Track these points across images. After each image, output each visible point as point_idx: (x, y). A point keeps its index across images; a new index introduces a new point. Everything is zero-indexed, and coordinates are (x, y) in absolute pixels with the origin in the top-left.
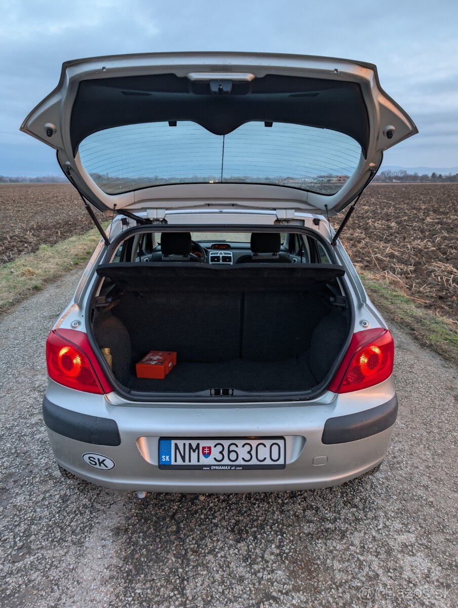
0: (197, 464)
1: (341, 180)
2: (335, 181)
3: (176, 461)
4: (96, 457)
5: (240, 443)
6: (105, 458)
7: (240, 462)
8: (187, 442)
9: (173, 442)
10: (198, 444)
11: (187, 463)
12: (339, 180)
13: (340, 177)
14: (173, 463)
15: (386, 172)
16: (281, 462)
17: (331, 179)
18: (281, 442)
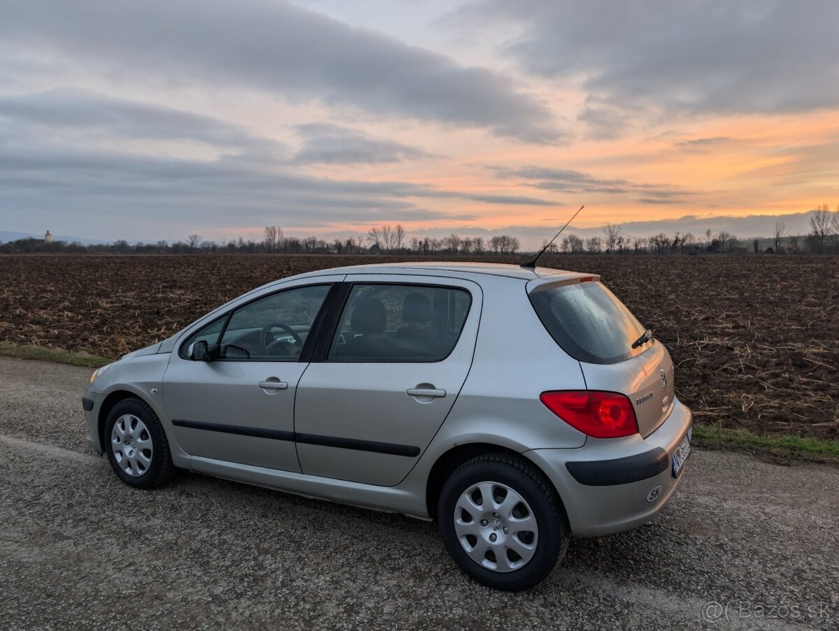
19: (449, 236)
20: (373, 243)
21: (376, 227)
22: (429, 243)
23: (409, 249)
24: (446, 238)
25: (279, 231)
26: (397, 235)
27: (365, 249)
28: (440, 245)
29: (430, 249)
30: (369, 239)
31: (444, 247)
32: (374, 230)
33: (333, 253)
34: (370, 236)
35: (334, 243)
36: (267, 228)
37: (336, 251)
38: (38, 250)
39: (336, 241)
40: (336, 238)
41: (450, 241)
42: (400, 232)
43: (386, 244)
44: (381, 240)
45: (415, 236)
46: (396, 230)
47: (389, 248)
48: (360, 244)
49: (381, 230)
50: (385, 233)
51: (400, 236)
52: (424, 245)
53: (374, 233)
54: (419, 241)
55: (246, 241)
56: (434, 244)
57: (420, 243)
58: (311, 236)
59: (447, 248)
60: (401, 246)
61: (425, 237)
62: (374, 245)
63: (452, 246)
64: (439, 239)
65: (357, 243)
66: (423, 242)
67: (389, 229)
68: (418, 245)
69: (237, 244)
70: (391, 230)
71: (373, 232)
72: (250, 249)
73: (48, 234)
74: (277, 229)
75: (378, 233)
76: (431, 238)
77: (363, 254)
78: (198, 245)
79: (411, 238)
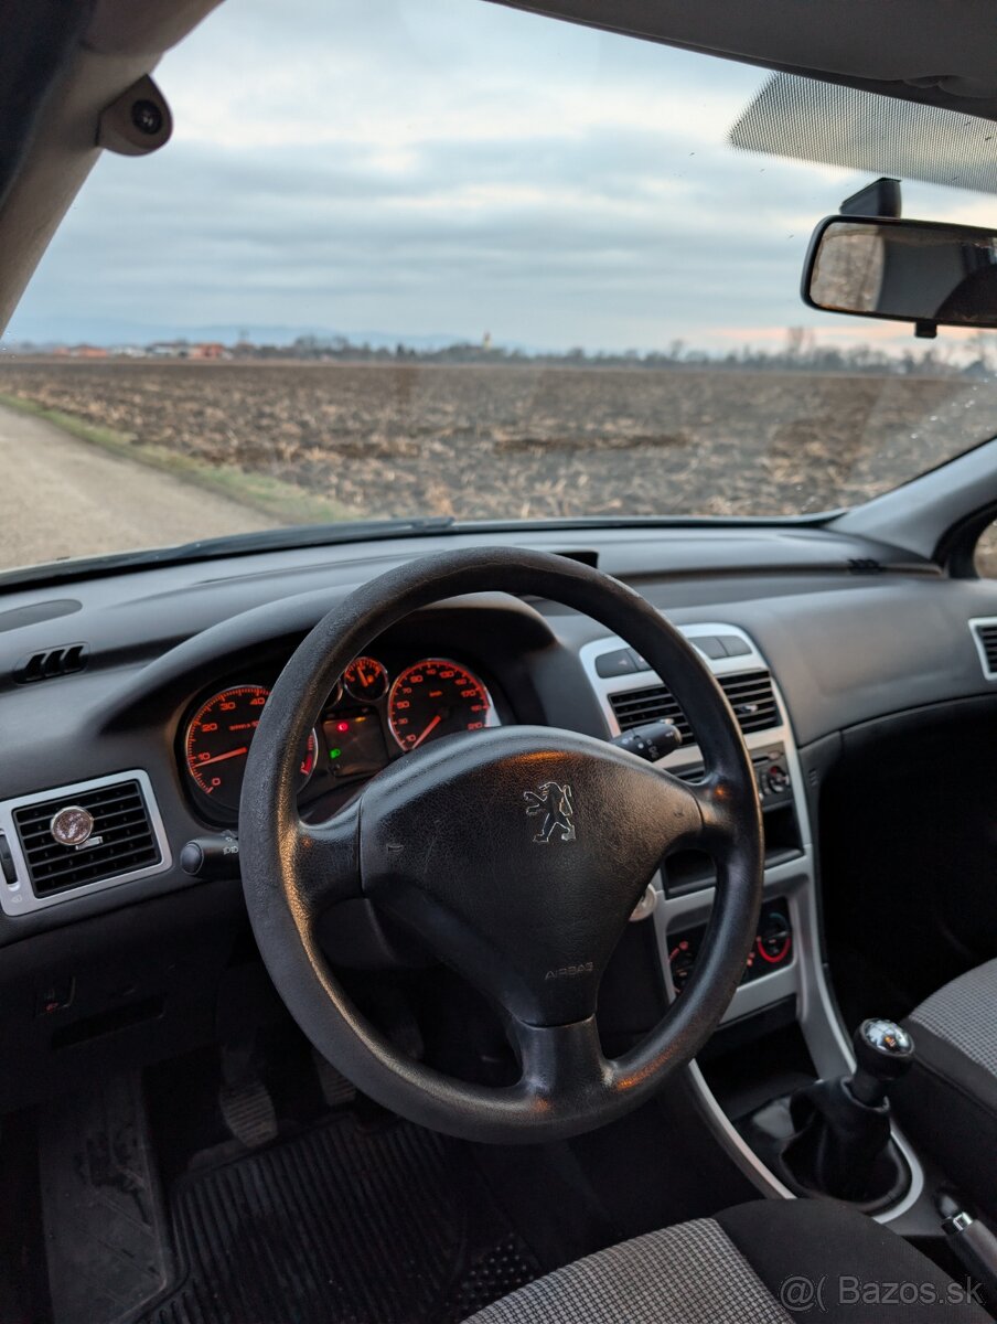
1: (210, 354)
2: (198, 357)
12: (205, 354)
13: (208, 347)
17: (188, 351)
38: (473, 360)
55: (755, 349)
69: (740, 357)
72: (759, 363)
73: (487, 338)
78: (682, 356)
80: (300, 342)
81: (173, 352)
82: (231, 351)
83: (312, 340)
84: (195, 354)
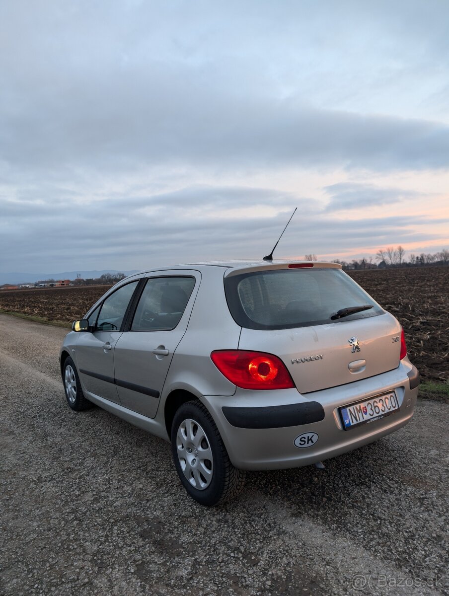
0: (364, 420)
1: (64, 284)
2: (59, 286)
3: (353, 422)
4: (306, 436)
5: (377, 400)
6: (313, 434)
7: (381, 413)
8: (354, 406)
9: (348, 409)
10: (360, 406)
11: (359, 422)
12: (62, 284)
13: (63, 282)
14: (352, 424)
15: (106, 275)
16: (397, 408)
17: (54, 284)
18: (393, 394)
19: (441, 251)
20: (381, 261)
21: (383, 249)
22: (424, 257)
23: (409, 263)
24: (438, 253)
25: (314, 257)
26: (399, 253)
27: (375, 265)
28: (433, 258)
29: (426, 262)
30: (377, 258)
31: (436, 260)
32: (381, 252)
33: (352, 269)
34: (378, 256)
35: (352, 263)
36: (306, 256)
37: (353, 268)
39: (353, 261)
40: (353, 259)
41: (441, 255)
42: (401, 251)
43: (390, 260)
44: (387, 258)
45: (413, 253)
46: (398, 250)
47: (393, 263)
48: (371, 262)
49: (387, 251)
50: (389, 252)
51: (401, 254)
52: (421, 259)
53: (381, 253)
54: (416, 256)
56: (428, 258)
57: (417, 258)
58: (335, 259)
59: (439, 260)
60: (402, 262)
61: (421, 253)
62: (382, 262)
63: (443, 259)
64: (432, 254)
65: (368, 261)
66: (420, 256)
67: (392, 250)
68: (415, 259)
70: (394, 251)
71: (379, 253)
74: (312, 256)
75: (384, 253)
76: (426, 253)
77: (373, 268)
79: (410, 255)
80: (103, 276)
81: (47, 285)
82: (73, 282)
83: (109, 276)
84: (58, 284)
